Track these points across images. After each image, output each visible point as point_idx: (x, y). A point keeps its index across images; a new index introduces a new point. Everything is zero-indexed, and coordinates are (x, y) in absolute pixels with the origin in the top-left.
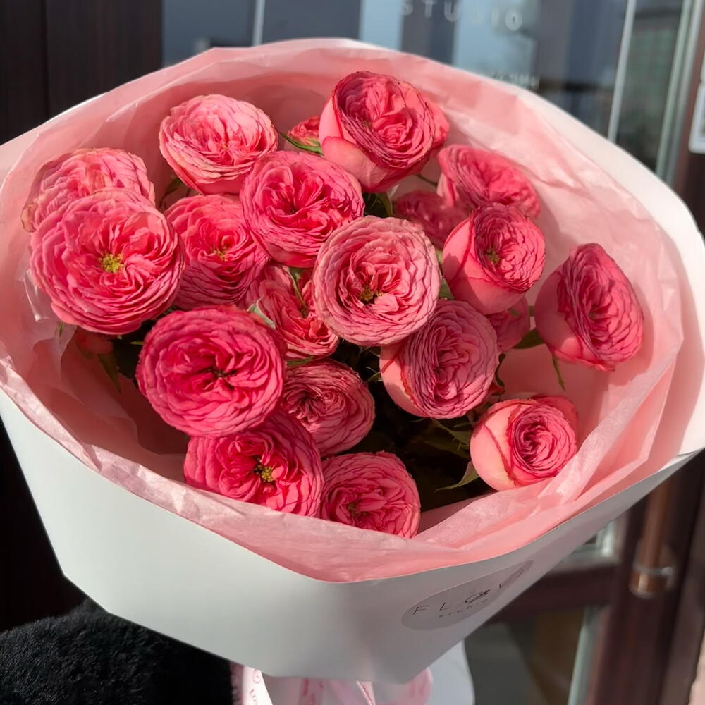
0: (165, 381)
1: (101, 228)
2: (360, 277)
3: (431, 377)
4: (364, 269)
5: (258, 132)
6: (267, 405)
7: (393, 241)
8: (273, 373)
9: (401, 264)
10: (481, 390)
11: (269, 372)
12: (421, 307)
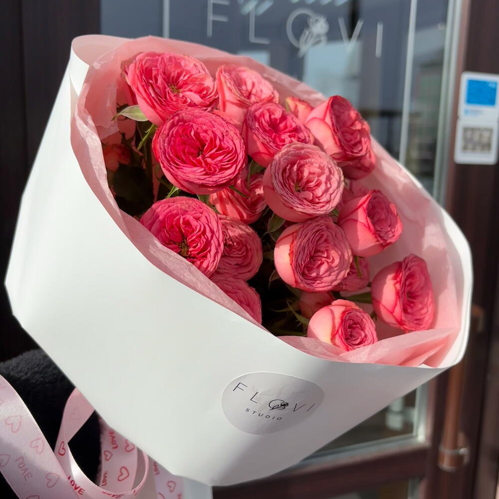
0: (173, 138)
1: (179, 71)
2: (298, 175)
3: (307, 256)
4: (302, 172)
5: (270, 96)
6: (221, 179)
7: (325, 165)
8: (234, 166)
9: (323, 178)
10: (329, 284)
11: (233, 164)
12: (323, 206)
